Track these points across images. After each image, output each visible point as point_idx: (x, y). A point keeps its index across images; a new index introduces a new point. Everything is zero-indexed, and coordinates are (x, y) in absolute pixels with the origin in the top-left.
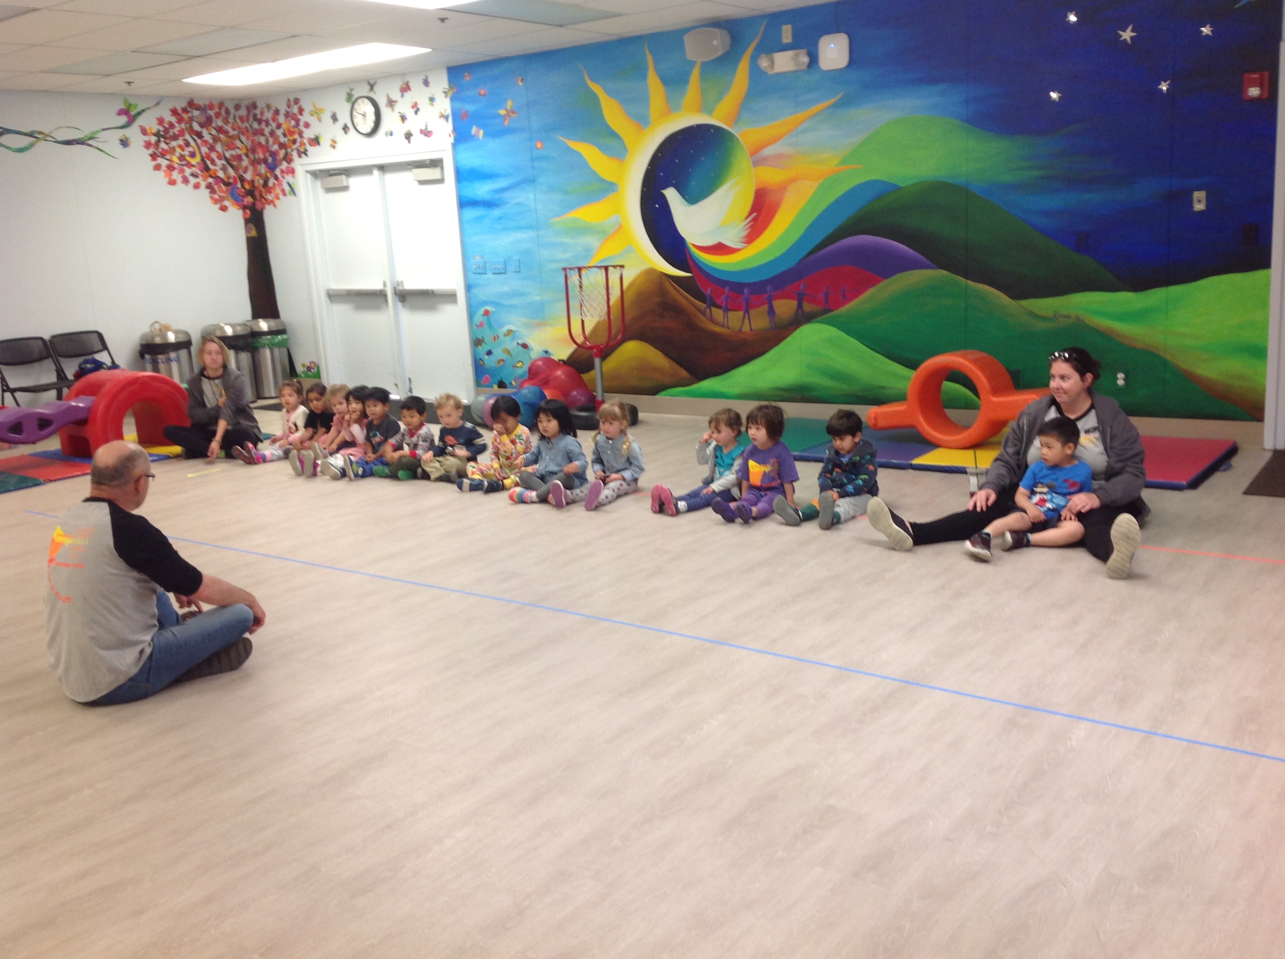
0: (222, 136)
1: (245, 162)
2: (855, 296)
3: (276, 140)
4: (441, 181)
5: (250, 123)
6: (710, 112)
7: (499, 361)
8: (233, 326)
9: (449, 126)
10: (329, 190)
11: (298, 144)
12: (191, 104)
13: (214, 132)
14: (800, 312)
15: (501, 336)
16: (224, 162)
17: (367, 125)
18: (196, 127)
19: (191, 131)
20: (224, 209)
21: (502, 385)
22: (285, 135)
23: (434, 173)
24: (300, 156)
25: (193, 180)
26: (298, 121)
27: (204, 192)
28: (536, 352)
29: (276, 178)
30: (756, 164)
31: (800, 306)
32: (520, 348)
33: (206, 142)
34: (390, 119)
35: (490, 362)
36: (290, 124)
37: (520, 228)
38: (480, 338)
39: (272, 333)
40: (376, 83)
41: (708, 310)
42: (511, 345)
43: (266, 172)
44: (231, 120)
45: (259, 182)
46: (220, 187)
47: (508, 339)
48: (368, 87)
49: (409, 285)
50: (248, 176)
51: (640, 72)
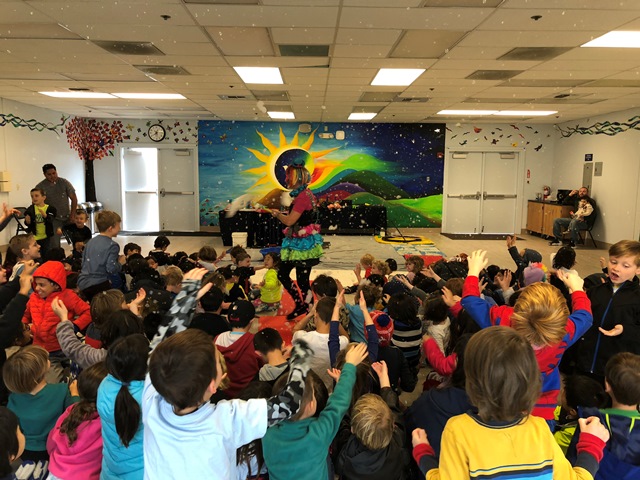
0: (82, 131)
2: (344, 198)
3: (105, 135)
4: (188, 155)
5: (91, 127)
6: (301, 146)
7: (210, 217)
9: (196, 139)
11: (118, 138)
12: (76, 118)
13: (80, 129)
15: (213, 208)
16: (82, 141)
17: (157, 137)
18: (77, 127)
20: (81, 159)
21: (212, 225)
22: (110, 133)
23: (186, 153)
24: (118, 142)
25: (75, 147)
26: (119, 130)
27: (78, 152)
29: (103, 149)
30: (315, 161)
33: (78, 133)
34: (169, 134)
35: (207, 217)
36: (114, 130)
38: (204, 208)
40: (162, 122)
43: (97, 146)
44: (84, 125)
45: (93, 150)
46: (81, 150)
47: (216, 209)
48: (158, 122)
51: (277, 132)
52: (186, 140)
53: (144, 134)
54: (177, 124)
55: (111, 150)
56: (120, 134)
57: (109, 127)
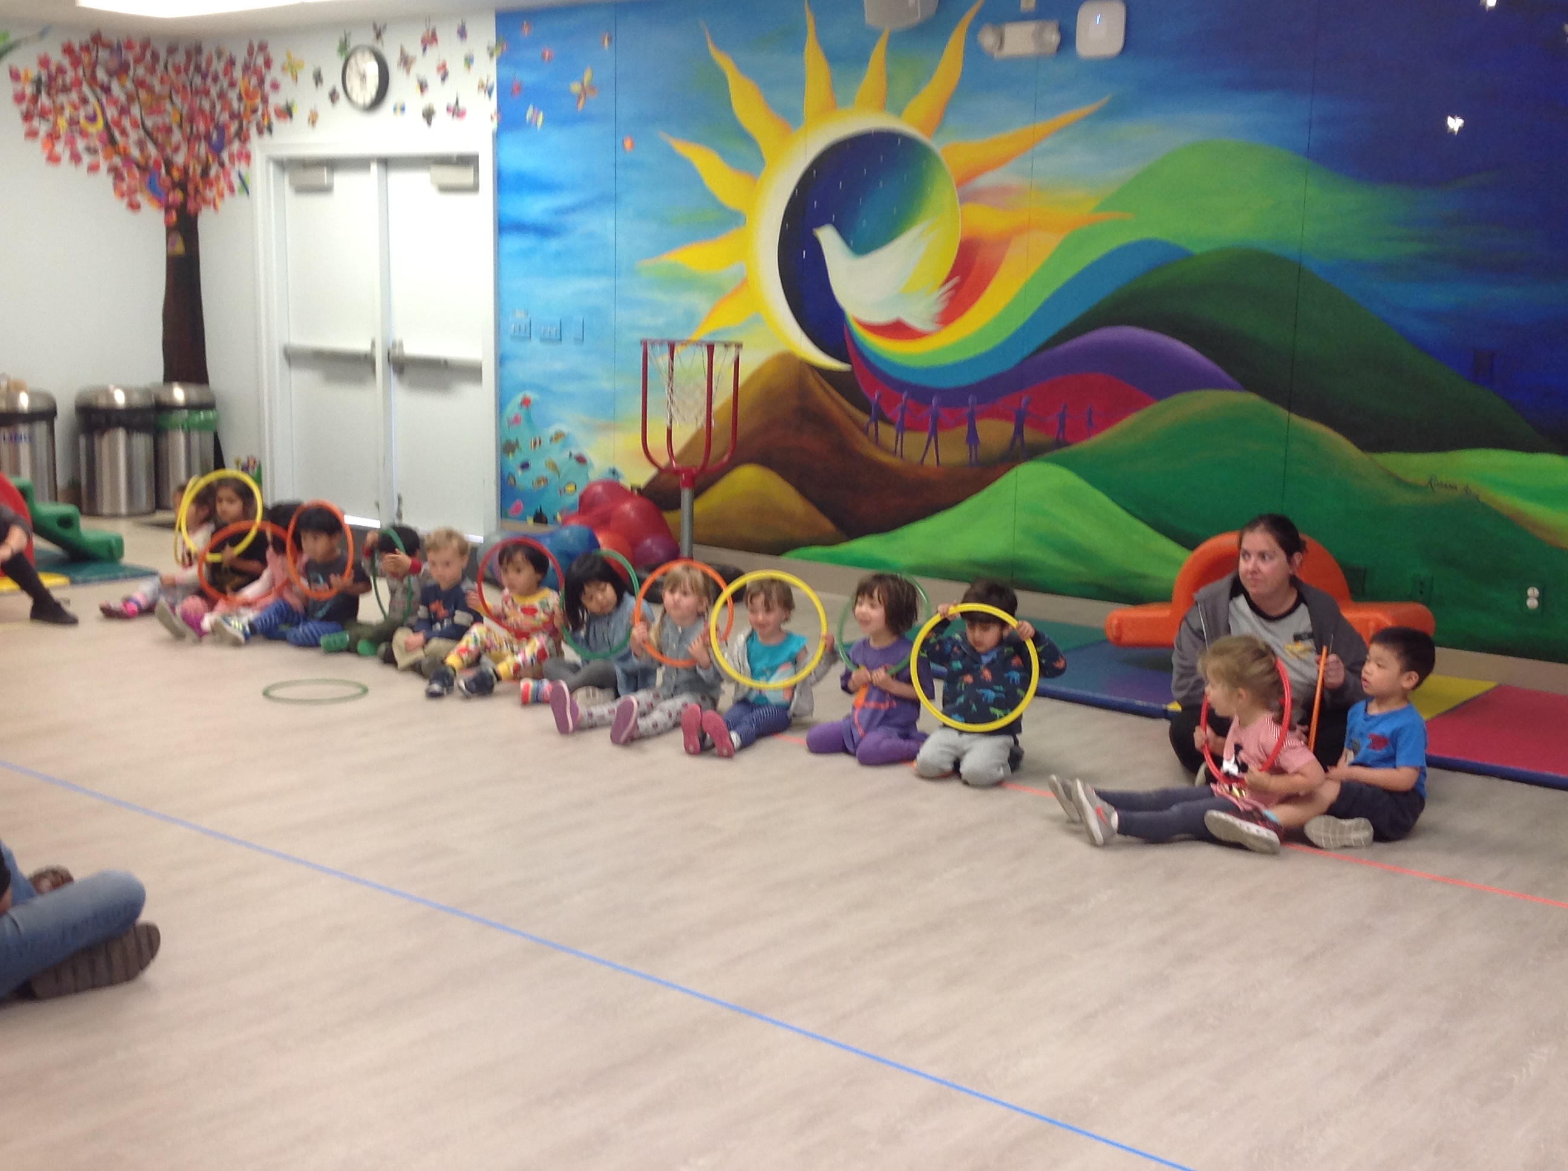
0: (143, 94)
1: (177, 136)
2: (1109, 421)
3: (227, 105)
4: (474, 188)
5: (190, 76)
6: (898, 112)
7: (539, 482)
8: (128, 393)
9: (491, 105)
10: (302, 190)
11: (260, 113)
12: (97, 39)
13: (129, 85)
14: (1018, 442)
15: (546, 441)
16: (142, 132)
17: (366, 92)
18: (101, 75)
19: (93, 80)
20: (134, 206)
21: (540, 518)
22: (240, 98)
23: (464, 176)
24: (260, 132)
25: (87, 159)
26: (261, 81)
27: (104, 180)
28: (598, 469)
29: (222, 165)
30: (964, 199)
31: (1019, 431)
32: (574, 462)
33: (115, 102)
34: (402, 86)
35: (525, 481)
36: (249, 82)
37: (587, 272)
38: (513, 439)
39: (191, 407)
40: (385, 26)
41: (872, 427)
42: (560, 456)
43: (207, 154)
44: (160, 68)
45: (196, 169)
46: (130, 171)
47: (557, 446)
48: (373, 35)
49: (413, 348)
50: (180, 159)
51: (794, 41)
52: (456, 111)
53: (333, 96)
54: (429, 40)
55: (241, 166)
56: (265, 100)
57: (238, 73)
